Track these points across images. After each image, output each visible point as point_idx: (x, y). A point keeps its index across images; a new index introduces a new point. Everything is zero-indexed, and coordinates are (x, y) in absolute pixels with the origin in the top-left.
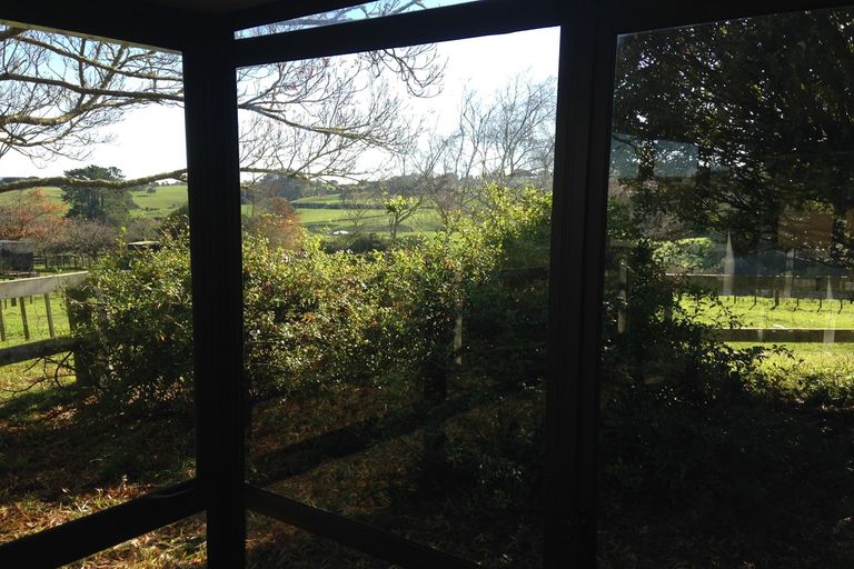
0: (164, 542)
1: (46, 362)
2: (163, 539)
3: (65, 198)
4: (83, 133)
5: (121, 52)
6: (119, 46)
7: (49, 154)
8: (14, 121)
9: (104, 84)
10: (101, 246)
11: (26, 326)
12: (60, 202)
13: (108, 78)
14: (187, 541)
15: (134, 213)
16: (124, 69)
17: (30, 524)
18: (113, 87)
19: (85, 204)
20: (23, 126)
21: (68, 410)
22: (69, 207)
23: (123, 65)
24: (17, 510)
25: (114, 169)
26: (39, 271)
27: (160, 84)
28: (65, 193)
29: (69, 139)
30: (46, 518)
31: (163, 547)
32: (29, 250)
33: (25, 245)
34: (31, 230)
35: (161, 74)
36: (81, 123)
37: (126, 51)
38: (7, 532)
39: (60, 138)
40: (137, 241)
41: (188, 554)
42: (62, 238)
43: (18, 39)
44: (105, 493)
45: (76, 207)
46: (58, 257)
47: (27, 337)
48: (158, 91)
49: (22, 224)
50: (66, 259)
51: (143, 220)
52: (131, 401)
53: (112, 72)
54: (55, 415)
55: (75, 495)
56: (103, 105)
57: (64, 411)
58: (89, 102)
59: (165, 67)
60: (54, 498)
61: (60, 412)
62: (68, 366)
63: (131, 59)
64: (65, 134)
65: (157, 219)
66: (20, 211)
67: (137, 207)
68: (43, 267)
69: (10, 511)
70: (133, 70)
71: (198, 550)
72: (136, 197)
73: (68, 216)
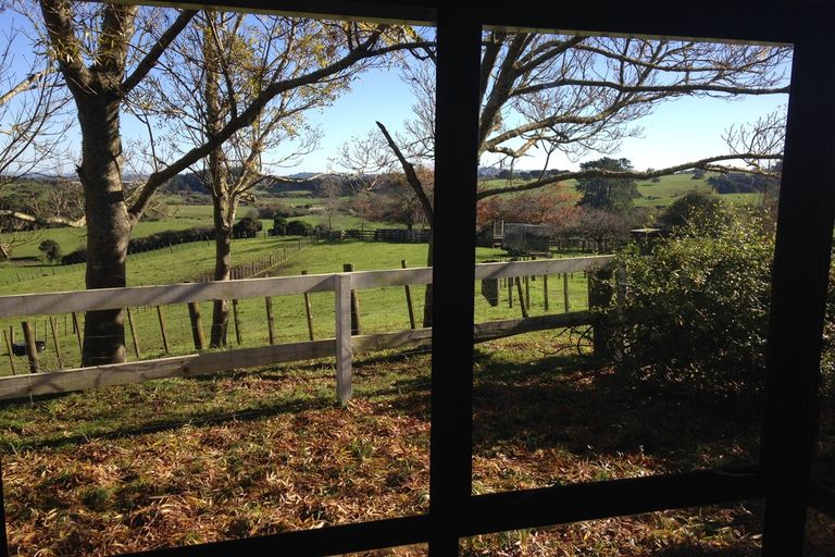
0: (683, 517)
1: (572, 332)
2: (681, 514)
3: (578, 188)
4: (613, 129)
5: (659, 49)
6: (659, 43)
7: (581, 149)
8: (562, 121)
9: (641, 81)
10: (606, 232)
11: (546, 299)
12: (573, 192)
13: (645, 75)
14: (705, 522)
15: (637, 202)
16: (662, 64)
17: (563, 470)
18: (646, 83)
19: (595, 194)
20: (571, 125)
21: (587, 376)
22: (581, 195)
23: (660, 60)
24: (552, 455)
25: (624, 160)
26: (553, 252)
27: (693, 75)
28: (578, 184)
29: (602, 134)
30: (576, 467)
31: (682, 522)
32: (547, 234)
33: (544, 229)
34: (550, 216)
35: (695, 65)
36: (613, 120)
37: (664, 47)
38: (545, 472)
39: (593, 134)
40: (638, 228)
41: (707, 535)
42: (574, 224)
43: (577, 47)
44: (625, 458)
45: (587, 196)
46: (568, 241)
47: (546, 308)
48: (690, 83)
49: (543, 210)
50: (575, 243)
51: (645, 208)
52: (645, 378)
53: (650, 67)
54: (577, 379)
55: (598, 453)
56: (635, 101)
57: (585, 376)
58: (625, 100)
59: (701, 58)
60: (581, 452)
61: (581, 378)
62: (588, 338)
63: (669, 54)
64: (598, 131)
65: (658, 207)
66: (542, 200)
67: (640, 196)
68: (556, 249)
69: (545, 454)
70: (672, 64)
71: (717, 533)
72: (640, 186)
73: (580, 204)
